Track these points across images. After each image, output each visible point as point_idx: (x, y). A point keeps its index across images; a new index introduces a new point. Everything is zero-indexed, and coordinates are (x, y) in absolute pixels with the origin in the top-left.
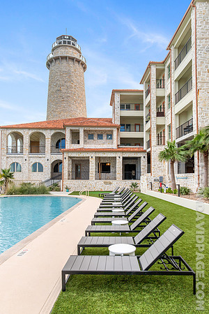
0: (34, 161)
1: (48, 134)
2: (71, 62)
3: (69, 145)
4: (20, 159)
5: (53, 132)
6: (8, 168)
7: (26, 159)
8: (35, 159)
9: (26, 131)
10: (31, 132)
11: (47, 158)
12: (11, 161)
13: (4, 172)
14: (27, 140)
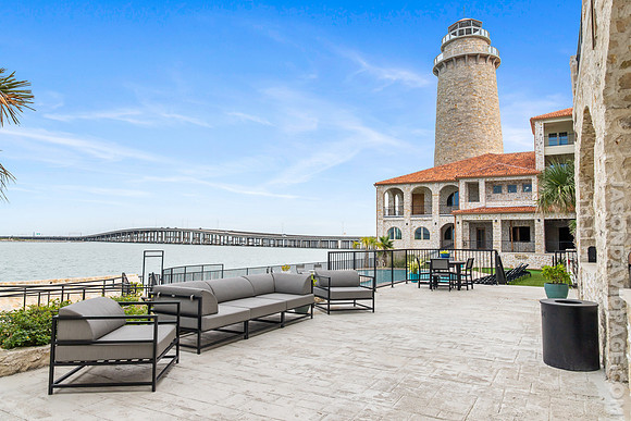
0: (417, 225)
1: (436, 189)
2: (472, 63)
3: (464, 204)
4: (400, 223)
5: (442, 186)
6: (386, 236)
7: (408, 224)
8: (419, 222)
9: (407, 186)
10: (412, 188)
11: (435, 221)
12: (389, 226)
13: (381, 240)
14: (408, 199)
